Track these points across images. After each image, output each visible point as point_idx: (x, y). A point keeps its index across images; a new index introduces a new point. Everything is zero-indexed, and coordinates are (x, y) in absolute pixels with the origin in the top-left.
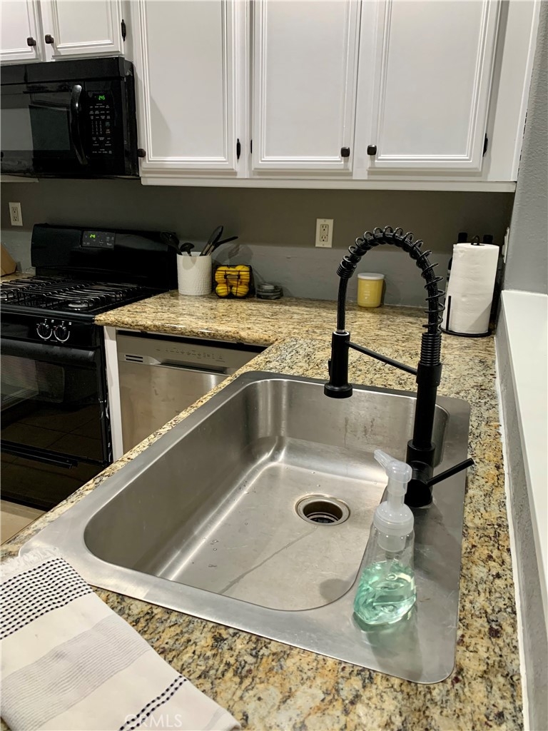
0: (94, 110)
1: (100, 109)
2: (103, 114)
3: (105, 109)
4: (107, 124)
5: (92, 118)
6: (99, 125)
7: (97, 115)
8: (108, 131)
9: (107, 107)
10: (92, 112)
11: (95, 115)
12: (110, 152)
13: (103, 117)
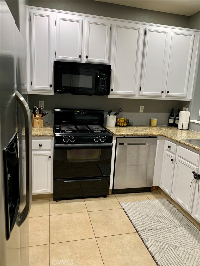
0: (102, 78)
1: (103, 78)
2: (104, 79)
3: (105, 78)
4: (105, 82)
5: (101, 80)
6: (103, 82)
7: (103, 79)
8: (105, 84)
9: (106, 77)
10: (101, 78)
11: (102, 79)
12: (105, 89)
13: (104, 80)
